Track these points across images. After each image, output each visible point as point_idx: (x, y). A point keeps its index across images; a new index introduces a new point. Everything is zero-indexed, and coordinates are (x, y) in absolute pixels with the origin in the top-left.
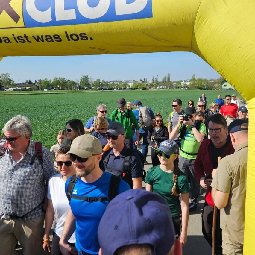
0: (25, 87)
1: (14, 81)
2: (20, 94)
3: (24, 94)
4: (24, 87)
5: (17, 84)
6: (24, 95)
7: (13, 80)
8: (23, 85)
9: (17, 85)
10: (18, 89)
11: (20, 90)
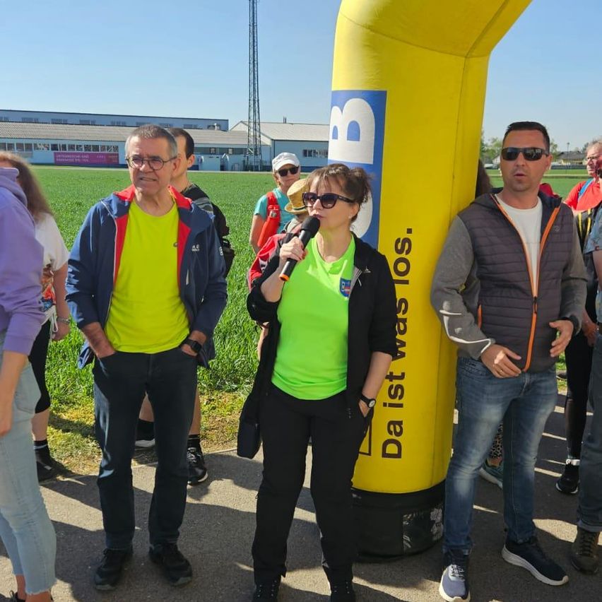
0: (580, 160)
1: (556, 146)
2: (566, 177)
3: (575, 175)
4: (577, 160)
5: (562, 153)
6: (575, 179)
7: (555, 143)
8: (578, 156)
9: (563, 156)
10: (564, 166)
11: (567, 168)
